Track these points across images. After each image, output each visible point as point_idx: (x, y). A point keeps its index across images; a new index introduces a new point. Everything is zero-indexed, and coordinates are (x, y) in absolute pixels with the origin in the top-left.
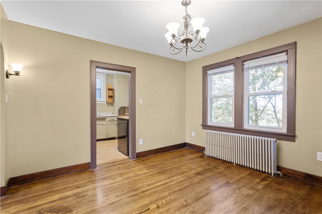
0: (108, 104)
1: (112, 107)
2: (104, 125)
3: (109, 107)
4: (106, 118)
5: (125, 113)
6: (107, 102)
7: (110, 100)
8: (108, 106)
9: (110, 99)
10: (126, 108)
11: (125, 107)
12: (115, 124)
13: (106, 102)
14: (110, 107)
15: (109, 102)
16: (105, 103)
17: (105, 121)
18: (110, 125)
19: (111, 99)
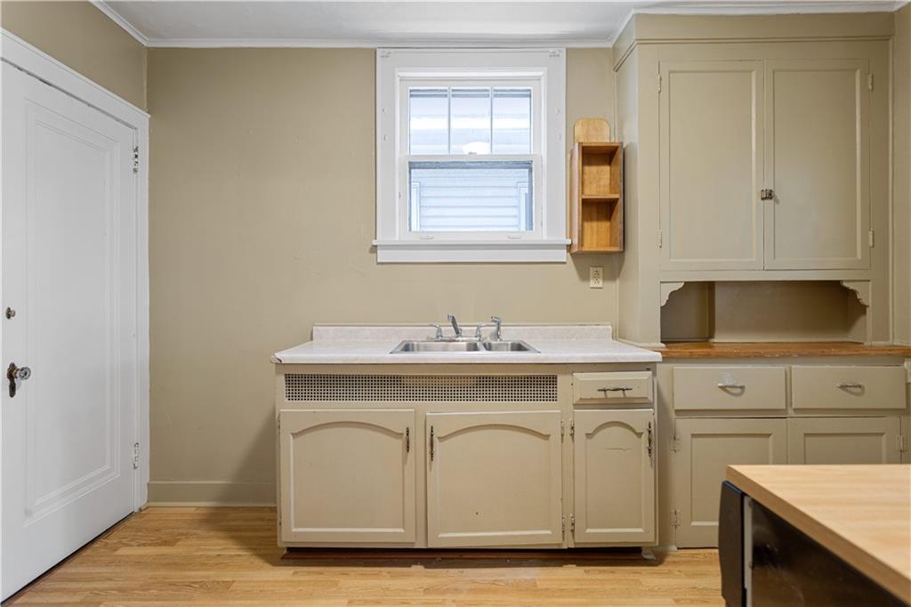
0: (586, 261)
1: (613, 287)
2: (547, 437)
3: (592, 283)
4: (560, 379)
5: (711, 336)
6: (575, 250)
7: (598, 236)
8: (584, 276)
9: (595, 224)
10: (720, 298)
11: (710, 286)
12: (639, 435)
13: (569, 247)
14: (601, 284)
15: (586, 248)
16: (563, 255)
17: (554, 398)
18: (589, 436)
19: (605, 225)
